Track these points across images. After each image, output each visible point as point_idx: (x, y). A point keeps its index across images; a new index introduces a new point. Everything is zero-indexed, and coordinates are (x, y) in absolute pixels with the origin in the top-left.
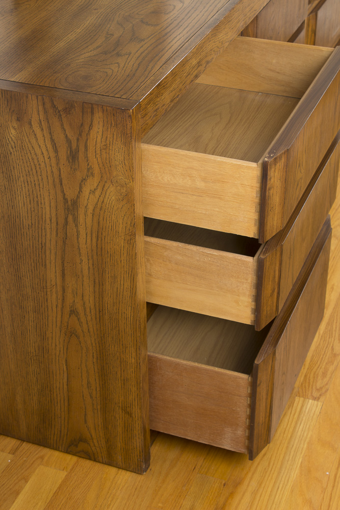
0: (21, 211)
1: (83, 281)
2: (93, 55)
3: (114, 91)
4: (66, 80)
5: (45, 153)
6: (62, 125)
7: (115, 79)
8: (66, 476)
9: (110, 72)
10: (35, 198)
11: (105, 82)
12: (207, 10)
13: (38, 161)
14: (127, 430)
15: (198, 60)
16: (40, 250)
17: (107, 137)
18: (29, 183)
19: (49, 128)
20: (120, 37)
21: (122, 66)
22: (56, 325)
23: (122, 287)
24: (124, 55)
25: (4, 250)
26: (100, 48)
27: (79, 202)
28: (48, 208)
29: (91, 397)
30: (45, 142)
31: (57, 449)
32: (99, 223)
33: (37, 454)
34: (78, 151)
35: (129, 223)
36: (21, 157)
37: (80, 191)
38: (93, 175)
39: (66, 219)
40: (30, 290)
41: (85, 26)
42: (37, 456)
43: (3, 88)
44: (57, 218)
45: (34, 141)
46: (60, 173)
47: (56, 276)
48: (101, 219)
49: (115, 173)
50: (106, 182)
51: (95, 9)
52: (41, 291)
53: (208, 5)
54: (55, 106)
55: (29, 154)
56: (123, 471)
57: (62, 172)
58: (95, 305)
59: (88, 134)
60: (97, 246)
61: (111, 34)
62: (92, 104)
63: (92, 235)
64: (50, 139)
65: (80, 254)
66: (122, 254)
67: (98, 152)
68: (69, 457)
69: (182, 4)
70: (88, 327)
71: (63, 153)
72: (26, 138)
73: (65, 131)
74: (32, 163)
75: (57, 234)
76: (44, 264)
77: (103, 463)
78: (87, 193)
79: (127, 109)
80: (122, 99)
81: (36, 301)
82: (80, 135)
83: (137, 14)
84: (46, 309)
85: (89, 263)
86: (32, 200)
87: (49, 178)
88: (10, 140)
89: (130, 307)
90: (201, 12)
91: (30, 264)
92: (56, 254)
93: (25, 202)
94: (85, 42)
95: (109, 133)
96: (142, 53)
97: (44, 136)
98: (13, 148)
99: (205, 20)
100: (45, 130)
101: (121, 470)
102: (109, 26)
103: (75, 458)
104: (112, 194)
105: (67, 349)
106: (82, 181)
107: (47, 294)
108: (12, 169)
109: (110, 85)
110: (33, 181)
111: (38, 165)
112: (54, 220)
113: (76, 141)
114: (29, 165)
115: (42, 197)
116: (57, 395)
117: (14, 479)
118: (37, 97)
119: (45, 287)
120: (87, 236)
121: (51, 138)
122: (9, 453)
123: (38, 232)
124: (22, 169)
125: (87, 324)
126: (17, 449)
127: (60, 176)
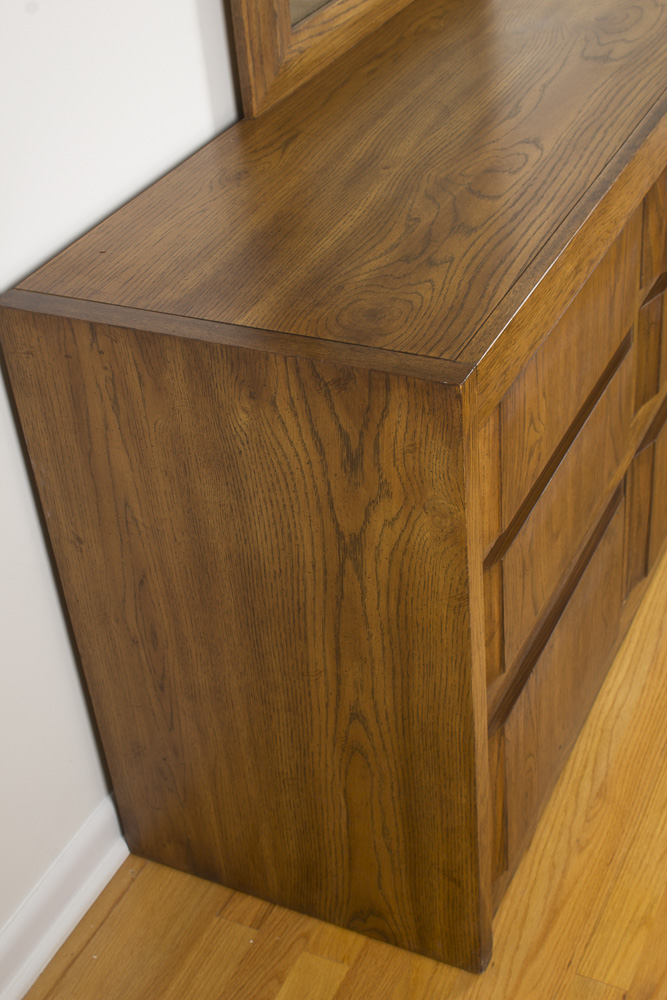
0: (261, 549)
1: (373, 668)
2: (385, 263)
3: (426, 343)
4: (337, 320)
5: (302, 455)
6: (332, 408)
7: (427, 315)
8: (348, 973)
9: (417, 301)
10: (286, 529)
11: (409, 324)
12: (586, 164)
13: (290, 468)
14: (453, 906)
15: (575, 263)
16: (296, 614)
17: (415, 432)
18: (274, 503)
19: (309, 412)
20: (432, 224)
21: (438, 287)
22: (327, 734)
23: (444, 684)
24: (442, 263)
25: (233, 609)
26: (396, 250)
27: (365, 538)
28: (308, 547)
29: (389, 850)
30: (301, 435)
31: (330, 920)
32: (401, 575)
33: (297, 929)
34: (362, 454)
35: (457, 578)
36: (258, 460)
37: (367, 520)
38: (389, 494)
39: (342, 566)
40: (280, 677)
41: (367, 204)
42: (298, 933)
43: (224, 342)
44: (325, 564)
45: (280, 434)
46: (329, 489)
47: (324, 657)
48: (405, 569)
49: (430, 495)
50: (414, 508)
51: (385, 168)
52: (298, 679)
53: (587, 153)
54: (318, 376)
55: (273, 455)
56: (446, 966)
57: (332, 487)
58: (395, 708)
59: (381, 424)
60: (398, 612)
61: (415, 219)
62: (387, 374)
63: (388, 594)
64: (310, 432)
65: (367, 623)
66: (444, 629)
67: (399, 456)
68: (352, 936)
69: (539, 152)
70: (383, 741)
71: (335, 456)
72: (268, 429)
73: (337, 418)
74: (278, 471)
75: (325, 589)
76: (303, 636)
77: (410, 950)
78: (380, 524)
79: (455, 385)
80: (443, 362)
81: (290, 695)
82: (366, 425)
83: (461, 174)
84: (308, 708)
85: (383, 640)
86: (280, 533)
87: (310, 496)
88: (238, 429)
89: (458, 716)
90: (575, 167)
91: (278, 635)
92: (324, 621)
93: (268, 533)
94: (369, 237)
95: (419, 423)
96: (474, 258)
97: (298, 425)
98: (244, 445)
99: (585, 184)
100: (300, 415)
101: (441, 965)
102: (410, 201)
103: (362, 939)
104: (425, 529)
105: (346, 772)
106: (370, 504)
107: (309, 685)
108: (244, 480)
109: (418, 328)
110: (280, 500)
111: (288, 473)
112: (319, 566)
113: (357, 436)
114: (272, 472)
115: (298, 526)
116: (330, 842)
117: (261, 976)
118: (285, 358)
119: (306, 673)
120: (379, 597)
121: (312, 430)
122: (251, 926)
123: (292, 584)
124: (260, 479)
125: (381, 736)
126: (264, 918)
127: (329, 493)
